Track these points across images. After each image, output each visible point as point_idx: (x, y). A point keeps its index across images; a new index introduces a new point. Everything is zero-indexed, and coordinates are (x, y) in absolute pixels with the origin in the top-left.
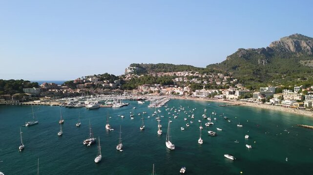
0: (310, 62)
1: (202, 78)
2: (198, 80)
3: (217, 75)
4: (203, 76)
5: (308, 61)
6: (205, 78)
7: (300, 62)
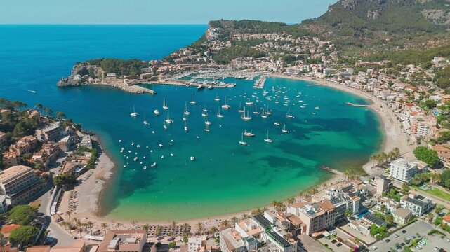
0: (435, 13)
1: (295, 44)
2: (290, 46)
3: (312, 39)
4: (297, 42)
5: (434, 11)
6: (298, 44)
7: (423, 12)
